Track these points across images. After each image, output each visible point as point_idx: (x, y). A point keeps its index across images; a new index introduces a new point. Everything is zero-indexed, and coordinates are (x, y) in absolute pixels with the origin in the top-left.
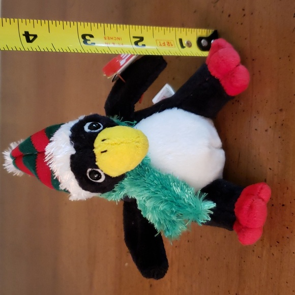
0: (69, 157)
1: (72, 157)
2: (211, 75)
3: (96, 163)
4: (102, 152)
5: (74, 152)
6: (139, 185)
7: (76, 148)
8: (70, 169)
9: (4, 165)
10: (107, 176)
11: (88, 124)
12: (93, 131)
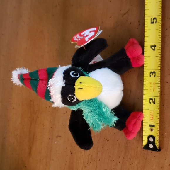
0: (61, 87)
1: (63, 88)
2: (127, 56)
3: (75, 93)
4: (79, 89)
5: (64, 85)
6: (89, 105)
7: (66, 83)
8: (60, 93)
9: (11, 79)
10: (77, 99)
11: (72, 72)
12: (75, 77)
